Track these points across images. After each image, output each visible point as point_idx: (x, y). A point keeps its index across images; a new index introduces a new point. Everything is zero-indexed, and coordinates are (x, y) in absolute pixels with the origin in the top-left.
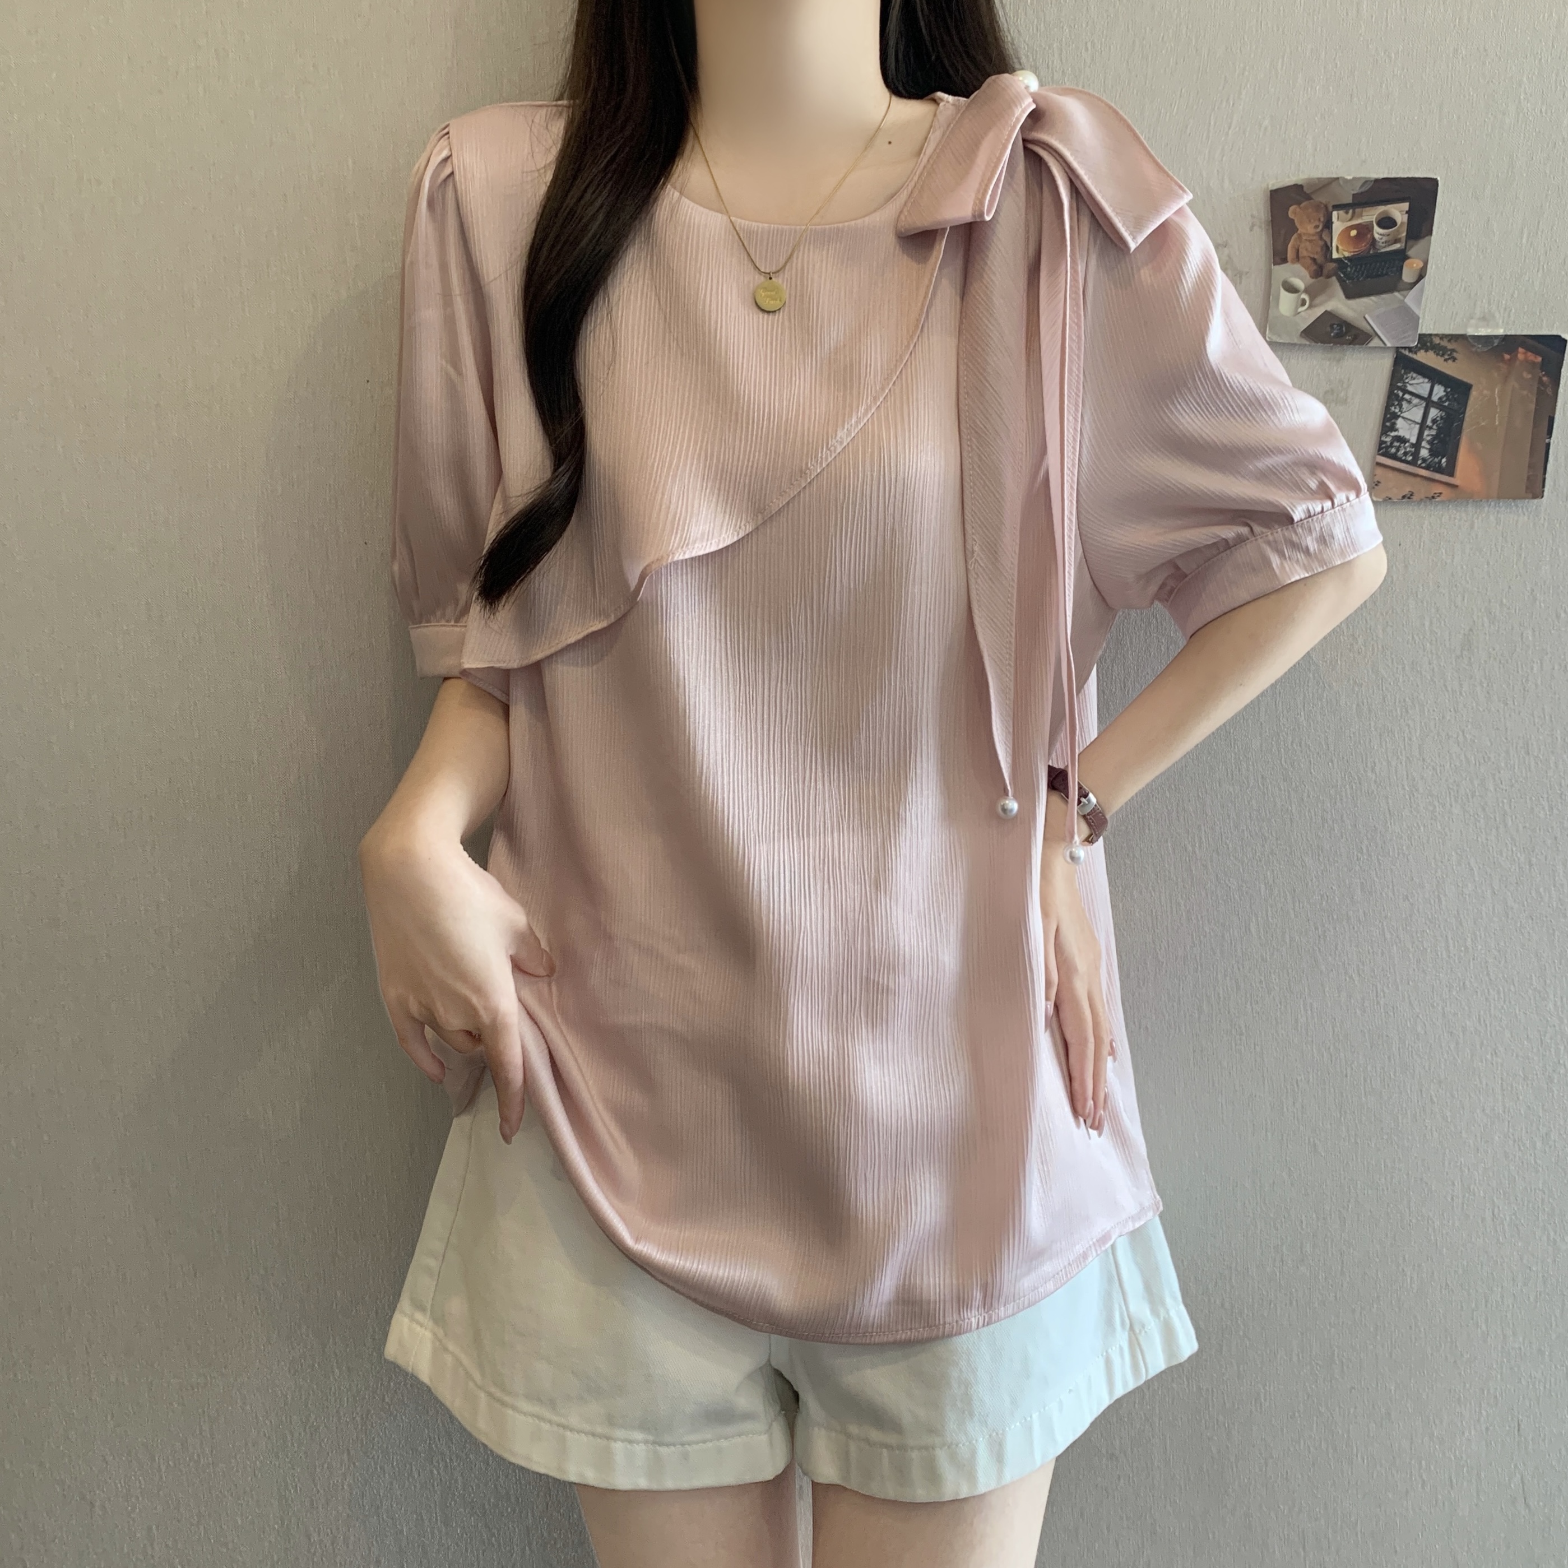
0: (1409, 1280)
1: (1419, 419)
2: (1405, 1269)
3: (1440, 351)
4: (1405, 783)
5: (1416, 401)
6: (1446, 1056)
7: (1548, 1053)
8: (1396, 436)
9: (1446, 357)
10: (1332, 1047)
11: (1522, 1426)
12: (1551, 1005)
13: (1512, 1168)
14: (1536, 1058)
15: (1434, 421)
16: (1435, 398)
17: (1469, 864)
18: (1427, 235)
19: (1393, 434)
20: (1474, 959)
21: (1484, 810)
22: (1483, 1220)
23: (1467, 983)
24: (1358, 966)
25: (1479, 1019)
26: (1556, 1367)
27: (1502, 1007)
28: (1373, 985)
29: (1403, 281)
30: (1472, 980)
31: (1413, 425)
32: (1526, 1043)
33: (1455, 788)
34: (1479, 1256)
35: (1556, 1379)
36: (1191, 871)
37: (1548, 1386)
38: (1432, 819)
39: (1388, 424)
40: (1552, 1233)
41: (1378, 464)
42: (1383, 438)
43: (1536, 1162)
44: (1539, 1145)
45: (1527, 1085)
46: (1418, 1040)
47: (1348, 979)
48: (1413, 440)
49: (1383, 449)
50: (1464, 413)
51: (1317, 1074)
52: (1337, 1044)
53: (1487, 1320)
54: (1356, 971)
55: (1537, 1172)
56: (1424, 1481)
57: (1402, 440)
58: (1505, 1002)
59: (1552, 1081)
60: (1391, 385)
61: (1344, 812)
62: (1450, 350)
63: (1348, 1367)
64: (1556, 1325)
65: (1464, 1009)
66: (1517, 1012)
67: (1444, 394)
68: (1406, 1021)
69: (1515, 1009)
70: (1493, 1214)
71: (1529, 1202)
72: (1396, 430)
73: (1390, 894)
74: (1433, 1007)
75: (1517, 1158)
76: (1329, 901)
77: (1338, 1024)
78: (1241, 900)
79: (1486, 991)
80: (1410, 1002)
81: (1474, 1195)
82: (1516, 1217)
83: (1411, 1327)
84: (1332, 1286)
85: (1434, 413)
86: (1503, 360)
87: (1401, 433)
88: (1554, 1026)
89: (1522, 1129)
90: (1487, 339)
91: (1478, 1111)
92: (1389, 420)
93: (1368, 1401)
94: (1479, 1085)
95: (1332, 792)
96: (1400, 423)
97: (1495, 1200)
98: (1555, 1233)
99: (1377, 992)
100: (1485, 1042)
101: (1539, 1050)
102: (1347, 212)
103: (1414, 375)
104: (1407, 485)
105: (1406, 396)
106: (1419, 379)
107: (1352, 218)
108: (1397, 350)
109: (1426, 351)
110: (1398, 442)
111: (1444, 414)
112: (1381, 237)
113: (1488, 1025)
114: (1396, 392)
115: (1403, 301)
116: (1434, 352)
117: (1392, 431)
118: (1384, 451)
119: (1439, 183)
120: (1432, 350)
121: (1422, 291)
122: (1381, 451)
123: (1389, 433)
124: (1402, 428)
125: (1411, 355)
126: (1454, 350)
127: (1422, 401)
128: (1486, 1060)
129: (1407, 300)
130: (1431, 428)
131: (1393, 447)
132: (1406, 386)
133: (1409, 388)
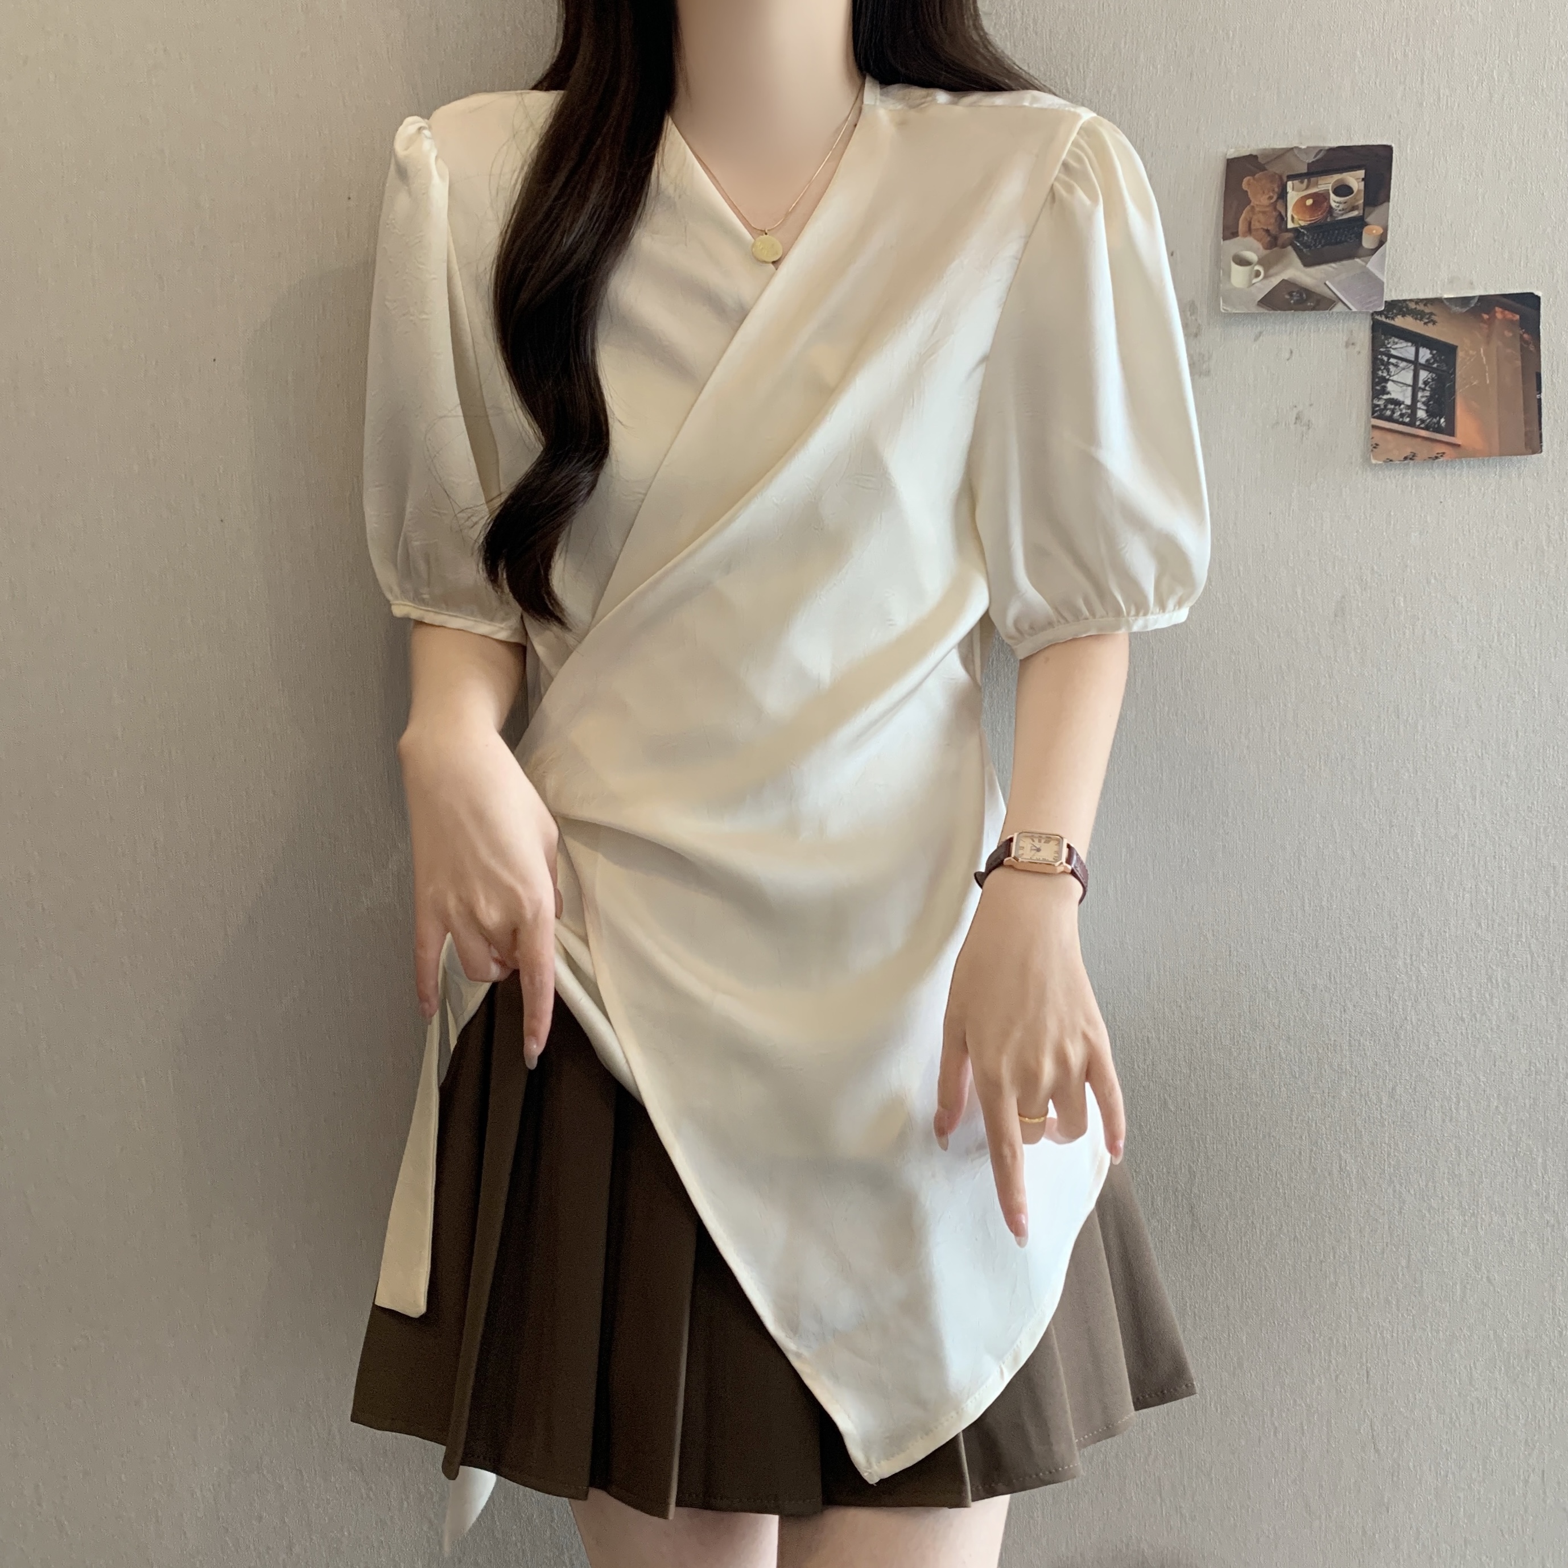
0: (1258, 1233)
1: (1410, 381)
3: (1418, 315)
5: (1403, 364)
6: (1295, 1013)
7: (1395, 1011)
8: (1389, 400)
9: (1427, 321)
11: (1371, 1373)
12: (1400, 963)
15: (1425, 383)
16: (1422, 361)
18: (1384, 202)
19: (1385, 397)
20: (1328, 919)
22: (1331, 1174)
23: (1320, 941)
26: (1402, 1315)
27: (1353, 966)
28: (1226, 944)
29: (1363, 247)
31: (1405, 388)
34: (1326, 1208)
35: (1403, 1328)
37: (1395, 1335)
39: (1378, 388)
40: (1398, 1186)
41: (1374, 427)
42: (1376, 402)
43: (1381, 1117)
45: (1375, 1041)
47: (1202, 939)
48: (1408, 402)
49: (1377, 412)
50: (1454, 373)
51: (1168, 1031)
53: (1335, 1272)
54: (1211, 932)
55: (1383, 1126)
56: (1276, 1428)
57: (1397, 403)
59: (1399, 1038)
60: (1373, 350)
62: (1428, 314)
63: (1200, 1318)
64: (1403, 1275)
65: (1315, 967)
66: (1367, 970)
67: (1430, 356)
68: (1258, 979)
70: (1340, 1167)
72: (1388, 393)
74: (1284, 963)
75: (1364, 1112)
79: (1338, 949)
80: (1263, 962)
81: (1322, 1149)
82: (1363, 1171)
83: (1261, 1278)
84: (1183, 1239)
85: (1423, 375)
86: (1483, 321)
87: (1394, 396)
88: (1403, 983)
90: (1465, 301)
91: (1326, 1066)
92: (1378, 385)
93: (1220, 1351)
96: (1390, 386)
97: (1342, 1153)
98: (1401, 1184)
99: (1230, 951)
100: (1334, 999)
102: (1302, 182)
103: (1396, 340)
104: (1408, 447)
105: (1392, 360)
106: (1401, 343)
107: (1307, 188)
108: (1372, 314)
109: (1403, 316)
110: (1392, 404)
111: (1434, 375)
112: (1338, 205)
113: (1338, 982)
114: (1380, 357)
115: (1365, 267)
116: (1412, 317)
117: (1383, 394)
118: (1378, 413)
119: (1394, 149)
120: (1409, 314)
121: (1384, 256)
122: (1376, 414)
123: (1381, 396)
124: (1393, 391)
125: (1388, 321)
126: (1431, 314)
127: (1410, 365)
128: (1335, 1017)
129: (1369, 266)
130: (1424, 390)
131: (1387, 409)
132: (1390, 351)
133: (1393, 352)
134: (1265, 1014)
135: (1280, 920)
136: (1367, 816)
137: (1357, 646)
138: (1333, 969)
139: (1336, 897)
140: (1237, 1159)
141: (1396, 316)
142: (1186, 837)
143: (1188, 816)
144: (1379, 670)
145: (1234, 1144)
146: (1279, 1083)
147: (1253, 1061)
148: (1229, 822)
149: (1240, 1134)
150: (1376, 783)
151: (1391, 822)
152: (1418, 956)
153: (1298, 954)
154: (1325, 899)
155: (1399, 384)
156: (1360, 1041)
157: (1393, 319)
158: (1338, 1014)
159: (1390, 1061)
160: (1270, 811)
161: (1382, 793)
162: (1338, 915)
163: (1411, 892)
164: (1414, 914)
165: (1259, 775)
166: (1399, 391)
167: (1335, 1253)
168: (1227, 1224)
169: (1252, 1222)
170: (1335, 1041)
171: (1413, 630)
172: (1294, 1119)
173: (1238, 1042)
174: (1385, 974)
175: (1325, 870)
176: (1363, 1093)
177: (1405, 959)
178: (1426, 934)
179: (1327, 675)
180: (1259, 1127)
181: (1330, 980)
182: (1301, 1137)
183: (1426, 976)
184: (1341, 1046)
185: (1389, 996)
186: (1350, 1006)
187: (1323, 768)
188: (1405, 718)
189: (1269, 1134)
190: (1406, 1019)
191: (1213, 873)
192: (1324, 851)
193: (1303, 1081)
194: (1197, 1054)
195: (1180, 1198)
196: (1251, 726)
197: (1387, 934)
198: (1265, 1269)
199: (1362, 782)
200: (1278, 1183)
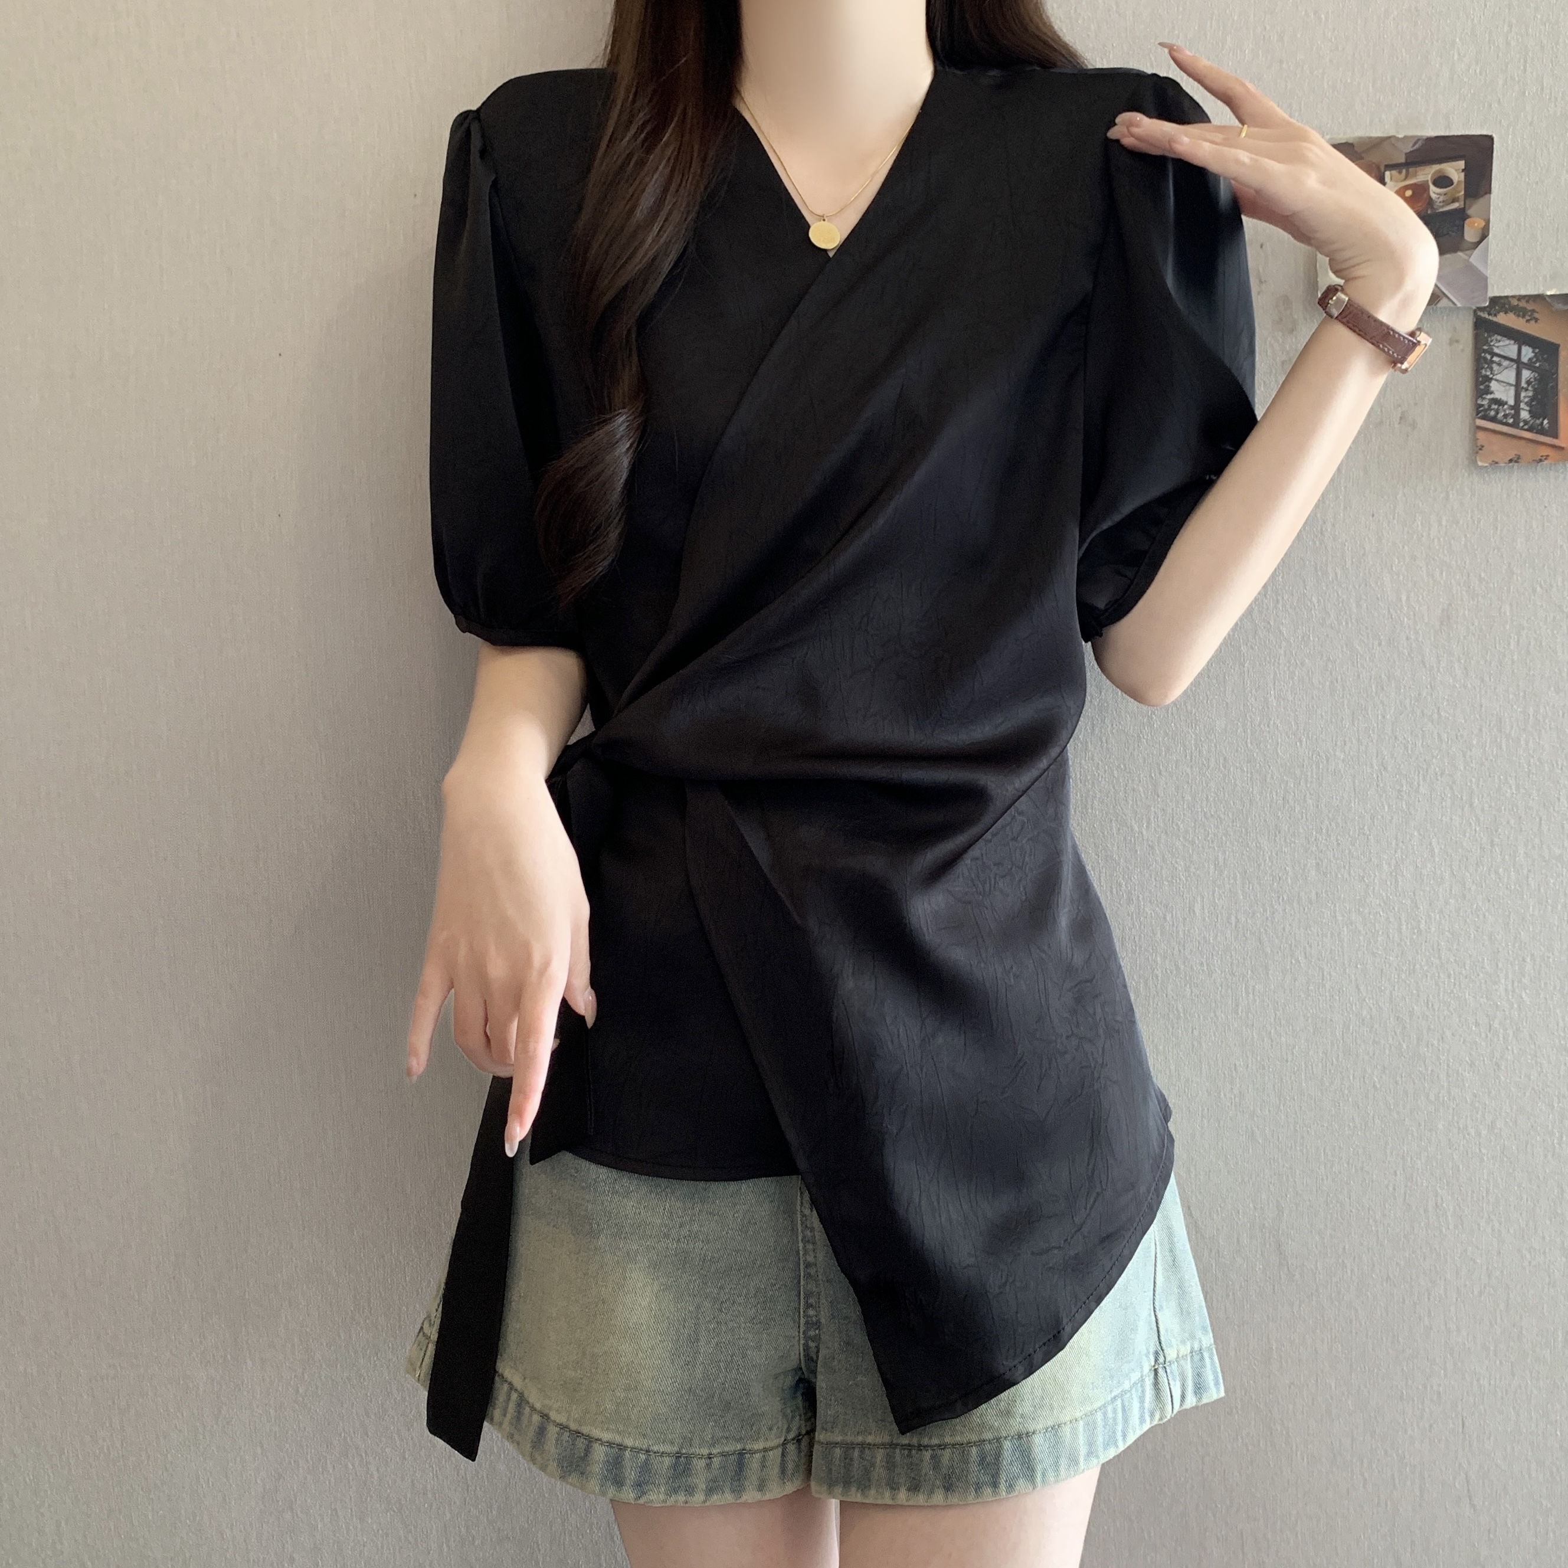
1: (1512, 380)
2: (1346, 1261)
3: (1521, 312)
4: (1375, 762)
5: (1506, 363)
6: (1391, 1041)
7: (1496, 1040)
8: (1493, 399)
9: (1528, 318)
10: (1273, 1031)
11: (1467, 1424)
12: (1501, 989)
13: (1455, 1157)
14: (1483, 1044)
15: (1528, 382)
16: (1525, 359)
17: (1431, 844)
18: (1486, 193)
19: (1489, 397)
20: (1426, 942)
21: (1451, 788)
22: (1426, 1211)
23: (1418, 966)
24: (1305, 948)
25: (1428, 1003)
26: (1500, 1362)
27: (1452, 992)
28: (1320, 968)
29: (1464, 239)
30: (1423, 964)
31: (1508, 387)
32: (1474, 1028)
33: (1425, 766)
35: (1501, 1375)
36: (1136, 851)
37: (1492, 1382)
38: (1398, 798)
39: (1482, 387)
40: (1497, 1225)
41: (1478, 428)
42: (1479, 402)
43: (1480, 1151)
44: (1484, 1132)
45: (1474, 1072)
46: (1363, 1025)
47: (1294, 962)
48: (1511, 402)
49: (1481, 412)
50: (1557, 372)
52: (1278, 1028)
53: (1430, 1315)
54: (1303, 953)
55: (1482, 1160)
57: (1500, 403)
58: (1455, 984)
59: (1499, 1068)
60: (1475, 348)
61: (1308, 792)
62: (1530, 310)
64: (1501, 1319)
65: (1412, 993)
66: (1467, 996)
67: (1533, 354)
68: (1352, 1005)
69: (1465, 993)
70: (1436, 1204)
71: (1473, 1192)
72: (1492, 393)
73: (1346, 876)
74: (1380, 988)
75: (1462, 1146)
76: (1281, 882)
77: (1280, 1008)
78: (1187, 880)
79: (1437, 975)
82: (1460, 1209)
84: (1270, 1278)
85: (1526, 374)
87: (1497, 395)
88: (1504, 1011)
89: (1467, 1116)
91: (1422, 1098)
92: (1481, 384)
94: (1424, 1071)
95: (1298, 772)
96: (1494, 385)
97: (1439, 1191)
98: (1500, 1224)
99: (1323, 975)
100: (1432, 1027)
101: (1487, 1036)
102: (1400, 173)
103: (1499, 338)
104: (1512, 449)
105: (1495, 359)
106: (1503, 341)
107: (1406, 178)
108: (1475, 311)
109: (1505, 313)
110: (1495, 404)
111: (1536, 375)
112: (1438, 196)
113: (1437, 1009)
114: (1483, 355)
115: (1468, 261)
116: (1515, 314)
117: (1487, 394)
118: (1483, 413)
119: (1495, 140)
120: (1511, 312)
121: (1487, 249)
122: (1480, 415)
123: (1484, 396)
124: (1497, 391)
125: (1491, 318)
126: (1533, 311)
127: (1513, 363)
128: (1432, 1045)
129: (1471, 260)
130: (1526, 390)
131: (1491, 410)
132: (1492, 349)
133: (1496, 350)
134: (1359, 1042)
135: (1375, 943)
136: (1467, 835)
137: (1461, 656)
138: (1431, 996)
139: (1435, 919)
140: (1328, 1195)
141: (1499, 313)
142: (1277, 854)
143: (1279, 833)
144: (1482, 681)
145: (1325, 1178)
146: (1374, 1114)
147: (1346, 1092)
148: (1322, 839)
149: (1331, 1167)
150: (1476, 800)
151: (1492, 841)
152: (1520, 982)
153: (1395, 978)
154: (1423, 922)
155: (1502, 384)
156: (1458, 1070)
157: (1495, 315)
158: (1435, 1042)
159: (1490, 1092)
160: (1366, 828)
161: (1483, 810)
162: (1436, 938)
163: (1512, 914)
164: (1515, 938)
165: (1355, 789)
166: (1502, 390)
167: (1429, 1294)
168: (1316, 1263)
169: (1343, 1261)
170: (1432, 1071)
171: (1518, 641)
172: (1388, 1152)
173: (1330, 1070)
174: (1486, 1001)
175: (1424, 891)
176: (1461, 1126)
177: (1506, 985)
178: (1528, 960)
179: (1429, 687)
180: (1351, 1161)
181: (1428, 1007)
182: (1395, 1173)
183: (1529, 1003)
184: (1438, 1077)
185: (1490, 1024)
186: (1448, 1033)
187: (1421, 783)
188: (1508, 732)
189: (1362, 1168)
190: (1507, 1049)
191: (1305, 893)
192: (1423, 870)
193: (1398, 1113)
194: (1287, 1081)
195: (1267, 1234)
196: (1347, 739)
197: (1488, 959)
198: (1356, 1311)
199: (1462, 799)
200: (1371, 1221)
